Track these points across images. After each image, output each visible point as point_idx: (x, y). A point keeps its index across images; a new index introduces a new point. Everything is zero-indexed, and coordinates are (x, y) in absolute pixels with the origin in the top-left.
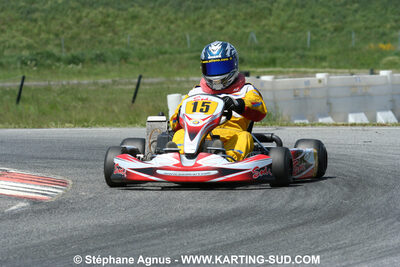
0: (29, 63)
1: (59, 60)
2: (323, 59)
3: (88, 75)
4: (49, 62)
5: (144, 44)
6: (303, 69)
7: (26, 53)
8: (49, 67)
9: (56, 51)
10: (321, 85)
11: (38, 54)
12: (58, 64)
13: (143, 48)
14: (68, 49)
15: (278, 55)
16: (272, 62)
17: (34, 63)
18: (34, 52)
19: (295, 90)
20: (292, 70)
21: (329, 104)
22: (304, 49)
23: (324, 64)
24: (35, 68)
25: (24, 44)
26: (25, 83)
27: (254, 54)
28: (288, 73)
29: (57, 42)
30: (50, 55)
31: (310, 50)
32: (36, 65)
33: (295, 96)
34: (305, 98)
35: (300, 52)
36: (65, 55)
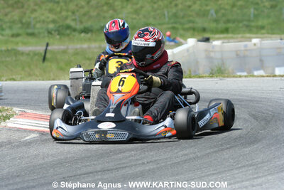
0: (53, 32)
1: (75, 30)
2: (262, 28)
3: (95, 41)
4: (68, 32)
5: (135, 19)
6: (248, 35)
7: (51, 26)
8: (68, 35)
9: (73, 24)
10: (255, 47)
11: (59, 27)
12: (74, 33)
13: (135, 21)
14: (81, 22)
15: (230, 25)
16: (226, 31)
17: (57, 32)
18: (57, 25)
19: (236, 51)
20: (240, 36)
21: (261, 61)
22: (249, 21)
23: (263, 31)
24: (58, 37)
25: (50, 19)
26: (49, 48)
27: (213, 25)
28: (237, 38)
29: (73, 17)
30: (68, 27)
31: (253, 21)
32: (59, 34)
33: (237, 55)
34: (245, 57)
35: (245, 23)
36: (79, 27)
